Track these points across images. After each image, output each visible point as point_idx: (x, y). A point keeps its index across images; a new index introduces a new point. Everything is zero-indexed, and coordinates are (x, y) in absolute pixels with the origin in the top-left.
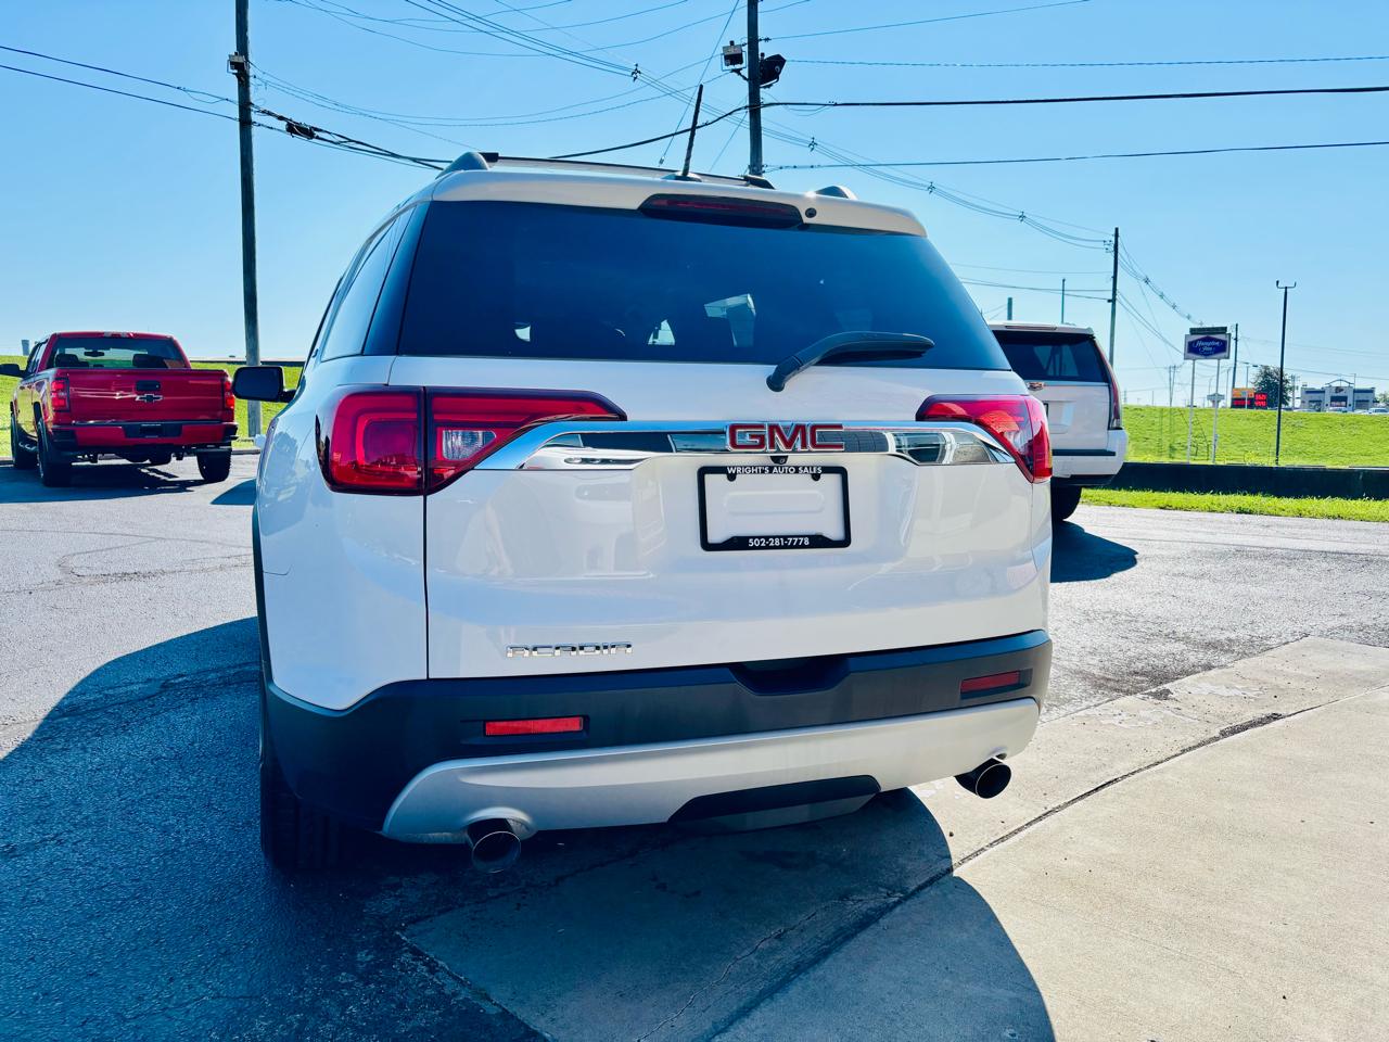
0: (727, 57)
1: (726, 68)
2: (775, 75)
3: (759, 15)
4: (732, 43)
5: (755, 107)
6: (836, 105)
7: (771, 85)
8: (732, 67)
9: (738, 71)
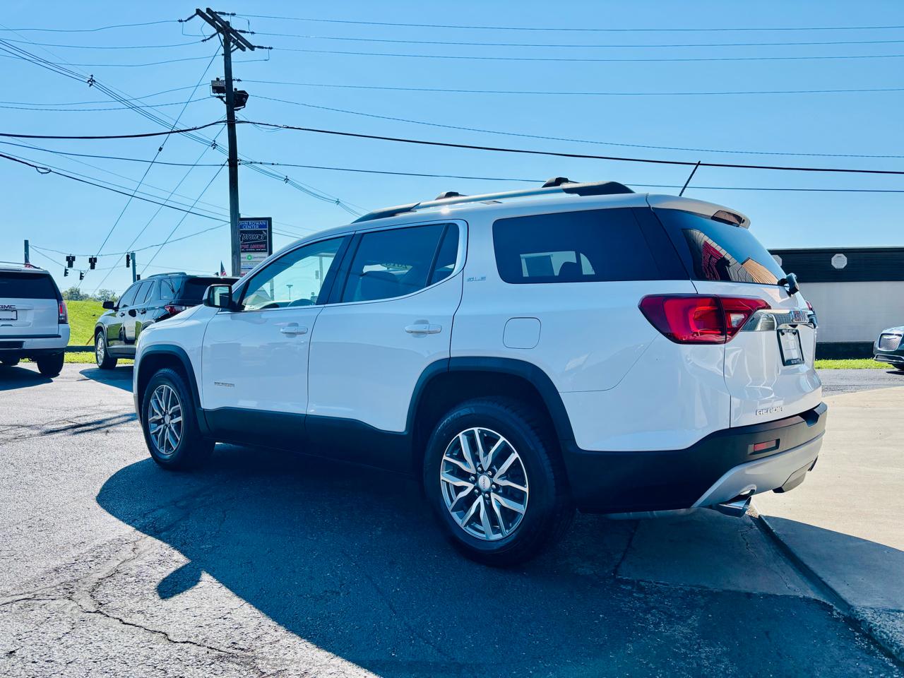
0: (214, 88)
1: (213, 94)
2: (243, 104)
3: (232, 63)
4: (218, 79)
5: (231, 122)
6: (288, 127)
7: (239, 109)
8: (217, 94)
9: (221, 98)
